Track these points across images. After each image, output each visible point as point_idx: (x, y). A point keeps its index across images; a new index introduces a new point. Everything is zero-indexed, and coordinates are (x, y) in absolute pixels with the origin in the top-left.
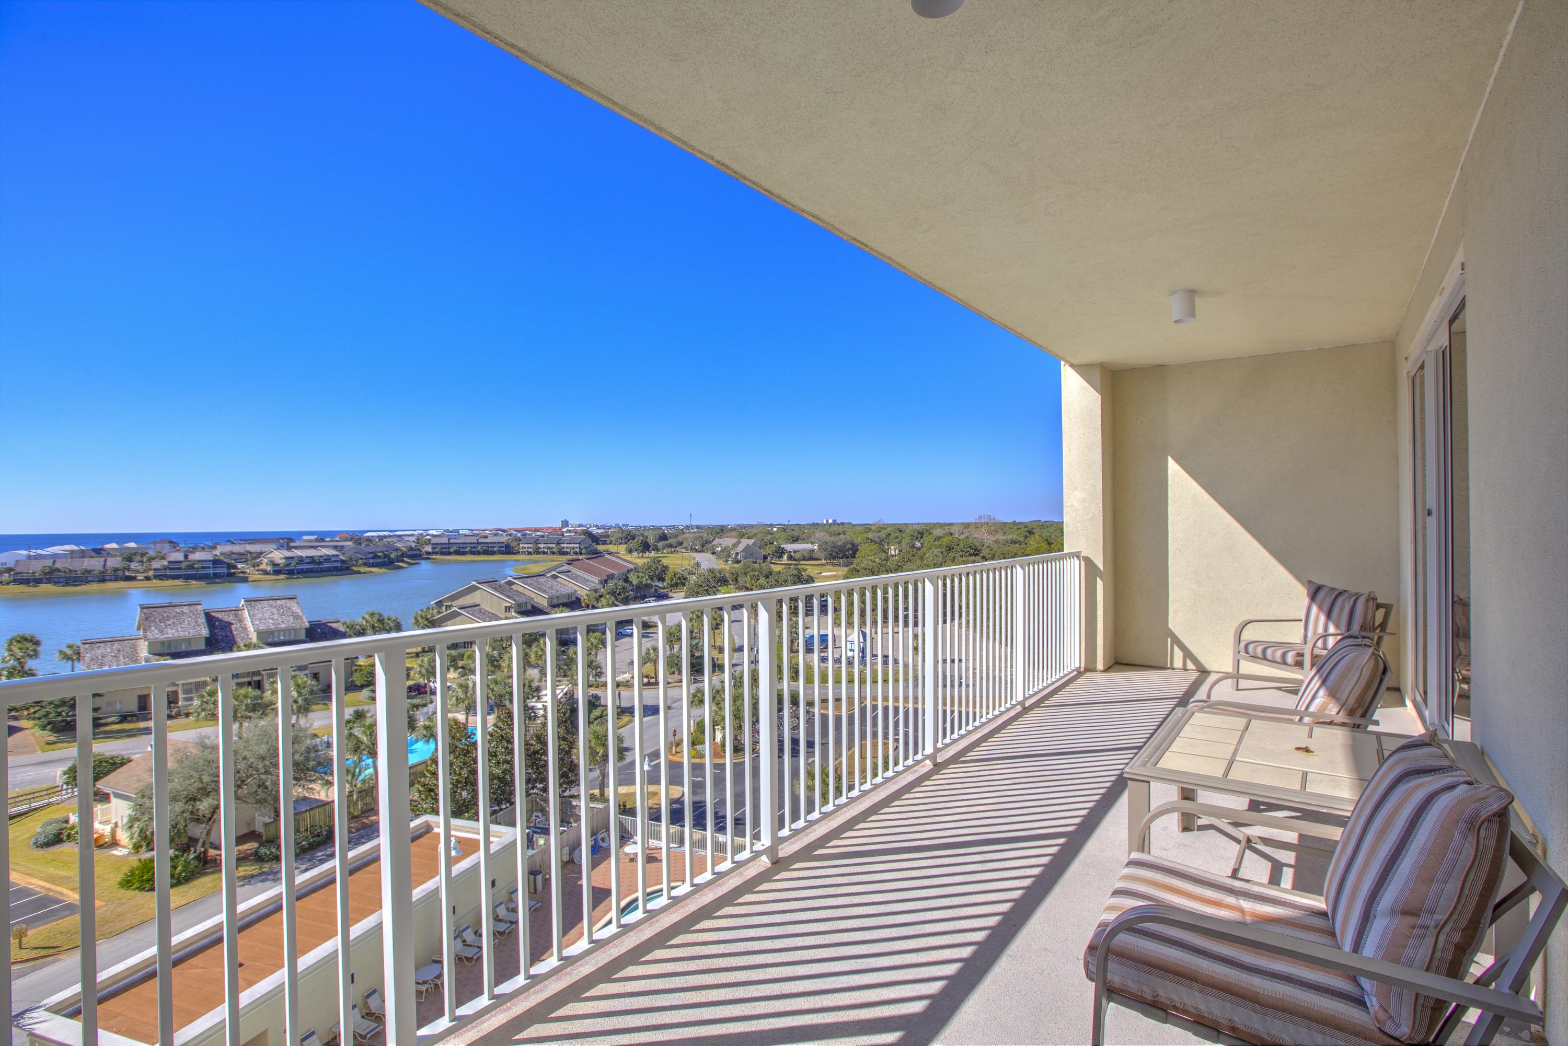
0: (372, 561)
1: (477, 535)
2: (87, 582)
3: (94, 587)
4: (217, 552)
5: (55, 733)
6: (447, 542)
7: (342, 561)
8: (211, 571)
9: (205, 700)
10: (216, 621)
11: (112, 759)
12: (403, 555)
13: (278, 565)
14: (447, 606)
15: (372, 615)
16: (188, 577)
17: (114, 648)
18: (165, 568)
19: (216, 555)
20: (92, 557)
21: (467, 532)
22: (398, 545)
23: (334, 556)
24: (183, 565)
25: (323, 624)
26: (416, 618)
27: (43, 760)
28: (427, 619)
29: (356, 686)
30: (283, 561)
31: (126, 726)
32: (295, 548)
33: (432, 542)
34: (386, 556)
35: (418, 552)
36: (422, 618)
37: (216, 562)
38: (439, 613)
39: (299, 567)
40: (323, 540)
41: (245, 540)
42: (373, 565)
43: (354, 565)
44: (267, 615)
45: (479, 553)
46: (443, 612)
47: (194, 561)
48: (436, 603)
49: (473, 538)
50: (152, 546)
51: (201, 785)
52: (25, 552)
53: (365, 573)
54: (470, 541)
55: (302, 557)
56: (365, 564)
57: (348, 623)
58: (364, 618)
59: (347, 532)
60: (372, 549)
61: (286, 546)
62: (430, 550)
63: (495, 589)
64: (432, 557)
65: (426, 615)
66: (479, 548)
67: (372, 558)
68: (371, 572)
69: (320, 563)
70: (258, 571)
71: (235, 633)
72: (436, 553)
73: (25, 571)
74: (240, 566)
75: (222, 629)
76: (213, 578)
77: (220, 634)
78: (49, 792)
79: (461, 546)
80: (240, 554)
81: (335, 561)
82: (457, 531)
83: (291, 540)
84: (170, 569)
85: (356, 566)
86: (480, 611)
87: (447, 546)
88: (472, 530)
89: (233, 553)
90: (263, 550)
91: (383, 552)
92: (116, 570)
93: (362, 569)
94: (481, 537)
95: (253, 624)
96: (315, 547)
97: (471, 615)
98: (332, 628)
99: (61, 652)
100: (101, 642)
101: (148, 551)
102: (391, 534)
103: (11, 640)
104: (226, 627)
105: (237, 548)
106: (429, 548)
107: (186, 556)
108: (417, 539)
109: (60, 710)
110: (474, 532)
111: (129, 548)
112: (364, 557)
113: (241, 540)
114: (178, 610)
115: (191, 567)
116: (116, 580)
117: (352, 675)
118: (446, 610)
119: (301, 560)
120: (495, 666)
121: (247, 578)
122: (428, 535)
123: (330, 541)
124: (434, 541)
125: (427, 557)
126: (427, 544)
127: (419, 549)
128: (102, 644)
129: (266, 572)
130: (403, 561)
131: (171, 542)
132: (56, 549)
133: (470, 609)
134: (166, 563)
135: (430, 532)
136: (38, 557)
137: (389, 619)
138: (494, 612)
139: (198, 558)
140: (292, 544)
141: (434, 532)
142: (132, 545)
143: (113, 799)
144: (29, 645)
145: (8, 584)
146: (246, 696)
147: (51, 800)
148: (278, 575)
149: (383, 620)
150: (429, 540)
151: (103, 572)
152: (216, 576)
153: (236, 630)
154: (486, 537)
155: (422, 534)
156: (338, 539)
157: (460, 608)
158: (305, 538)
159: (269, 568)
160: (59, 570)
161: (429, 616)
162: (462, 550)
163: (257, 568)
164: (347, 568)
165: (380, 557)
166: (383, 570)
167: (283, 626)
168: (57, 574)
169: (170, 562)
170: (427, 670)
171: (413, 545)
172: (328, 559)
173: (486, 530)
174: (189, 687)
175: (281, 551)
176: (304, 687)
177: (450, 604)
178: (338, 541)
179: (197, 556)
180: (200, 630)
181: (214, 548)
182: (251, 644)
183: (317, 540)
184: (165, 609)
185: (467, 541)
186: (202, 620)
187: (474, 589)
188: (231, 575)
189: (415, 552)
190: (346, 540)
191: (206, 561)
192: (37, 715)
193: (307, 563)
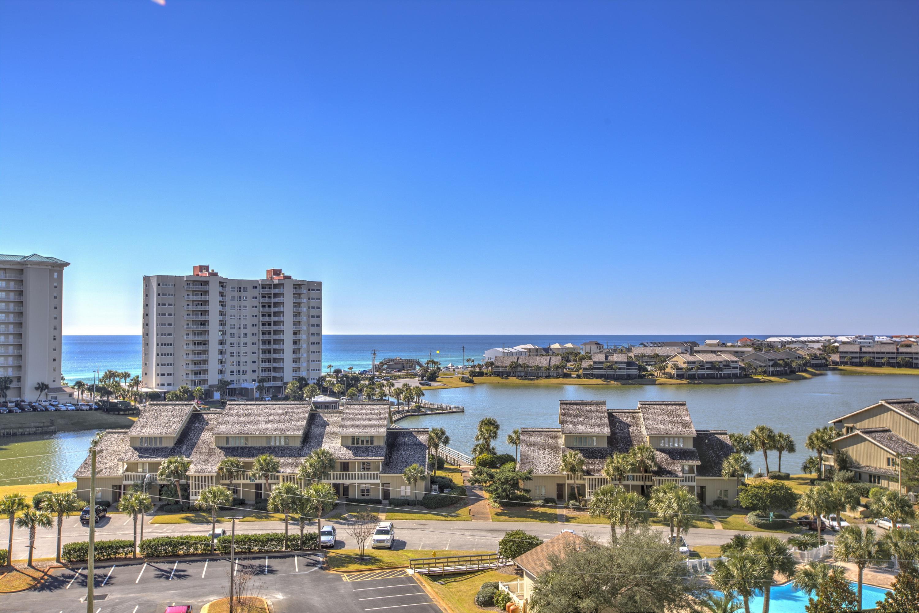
0: (771, 369)
1: (897, 343)
2: (539, 377)
3: (543, 381)
4: (632, 354)
5: (501, 506)
6: (858, 350)
7: (741, 368)
8: (625, 372)
9: (599, 498)
10: (617, 421)
11: (530, 539)
12: (805, 365)
13: (682, 369)
14: (848, 428)
15: (762, 429)
16: (608, 377)
17: (542, 437)
18: (591, 368)
19: (631, 357)
20: (543, 355)
21: (884, 339)
22: (801, 352)
23: (733, 362)
24: (604, 365)
25: (711, 434)
26: (810, 438)
27: (492, 528)
28: (823, 441)
29: (741, 507)
30: (686, 365)
31: (549, 511)
32: (698, 352)
33: (840, 350)
34: (786, 364)
35: (824, 361)
36: (818, 439)
37: (630, 364)
38: (839, 435)
39: (700, 372)
40: (724, 345)
41: (655, 343)
42: (773, 374)
43: (753, 373)
44: (659, 420)
45: (899, 365)
46: (843, 435)
47: (613, 362)
48: (835, 423)
49: (892, 346)
50: (583, 347)
51: (583, 584)
52: (501, 350)
53: (764, 382)
54: (887, 351)
55: (703, 361)
56: (765, 373)
57: (736, 435)
58: (753, 432)
59: (748, 337)
60: (772, 355)
61: (689, 350)
62: (838, 360)
63: (911, 412)
64: (840, 367)
65: (822, 437)
66: (899, 360)
67: (772, 366)
68: (771, 381)
69: (720, 369)
70: (664, 374)
71: (632, 435)
72: (845, 363)
73: (501, 365)
74: (649, 368)
75: (622, 430)
76: (627, 379)
77: (619, 434)
78: (491, 557)
79: (876, 356)
80: (651, 357)
81: (734, 368)
82: (872, 337)
83: (695, 344)
84: (595, 369)
85: (755, 374)
86: (890, 439)
87: (857, 355)
88: (892, 337)
89: (645, 356)
90: (669, 354)
91: (783, 360)
92: (557, 367)
93: (760, 377)
94: (902, 346)
95: (646, 428)
96: (715, 352)
97: (879, 441)
98: (720, 440)
99: (510, 436)
100: (533, 432)
101: (581, 351)
102: (794, 340)
103: (482, 422)
104: (625, 428)
105: (648, 351)
106: (835, 357)
107: (607, 357)
108: (823, 346)
109: (505, 487)
110: (894, 339)
111: (567, 348)
112: (763, 365)
113: (652, 343)
114: (588, 408)
115: (610, 368)
116: (557, 377)
117: (738, 494)
118: (848, 432)
119: (702, 365)
120: (907, 513)
121: (655, 381)
122: (835, 342)
123: (732, 346)
124: (842, 349)
125: (835, 367)
126: (834, 353)
127: (824, 358)
128: (534, 433)
129: (670, 376)
130: (806, 371)
131: (597, 344)
132: (520, 348)
133: (877, 435)
134: (592, 363)
135: (840, 339)
136: (510, 354)
137: (780, 436)
138: (910, 441)
139: (616, 360)
140: (695, 349)
141: (844, 339)
142: (570, 345)
143: (525, 577)
144: (492, 427)
145: (491, 375)
146: (631, 501)
147: (491, 565)
148: (681, 379)
149: (774, 436)
150: (837, 347)
151: (549, 369)
152: (629, 377)
153: (633, 432)
154: (908, 346)
155: (829, 340)
156: (739, 344)
157: (864, 432)
158: (708, 342)
159: (673, 372)
160: (520, 365)
161: (826, 438)
162: (877, 361)
163: (663, 371)
164: (746, 376)
165: (780, 365)
166: (783, 380)
167: (672, 432)
168: (519, 369)
169: (595, 362)
170: (816, 503)
171: (818, 353)
172: (727, 365)
173: (909, 337)
174: (594, 482)
175: (684, 355)
176: (684, 501)
177: (851, 425)
178: (739, 346)
179: (616, 358)
180: (604, 429)
181: (629, 350)
182: (644, 447)
183: (718, 345)
184: (578, 406)
185: (883, 350)
186: (606, 420)
187: (880, 410)
188: (641, 377)
189: (820, 362)
190: (747, 346)
191: (622, 362)
192: (491, 489)
193: (707, 368)
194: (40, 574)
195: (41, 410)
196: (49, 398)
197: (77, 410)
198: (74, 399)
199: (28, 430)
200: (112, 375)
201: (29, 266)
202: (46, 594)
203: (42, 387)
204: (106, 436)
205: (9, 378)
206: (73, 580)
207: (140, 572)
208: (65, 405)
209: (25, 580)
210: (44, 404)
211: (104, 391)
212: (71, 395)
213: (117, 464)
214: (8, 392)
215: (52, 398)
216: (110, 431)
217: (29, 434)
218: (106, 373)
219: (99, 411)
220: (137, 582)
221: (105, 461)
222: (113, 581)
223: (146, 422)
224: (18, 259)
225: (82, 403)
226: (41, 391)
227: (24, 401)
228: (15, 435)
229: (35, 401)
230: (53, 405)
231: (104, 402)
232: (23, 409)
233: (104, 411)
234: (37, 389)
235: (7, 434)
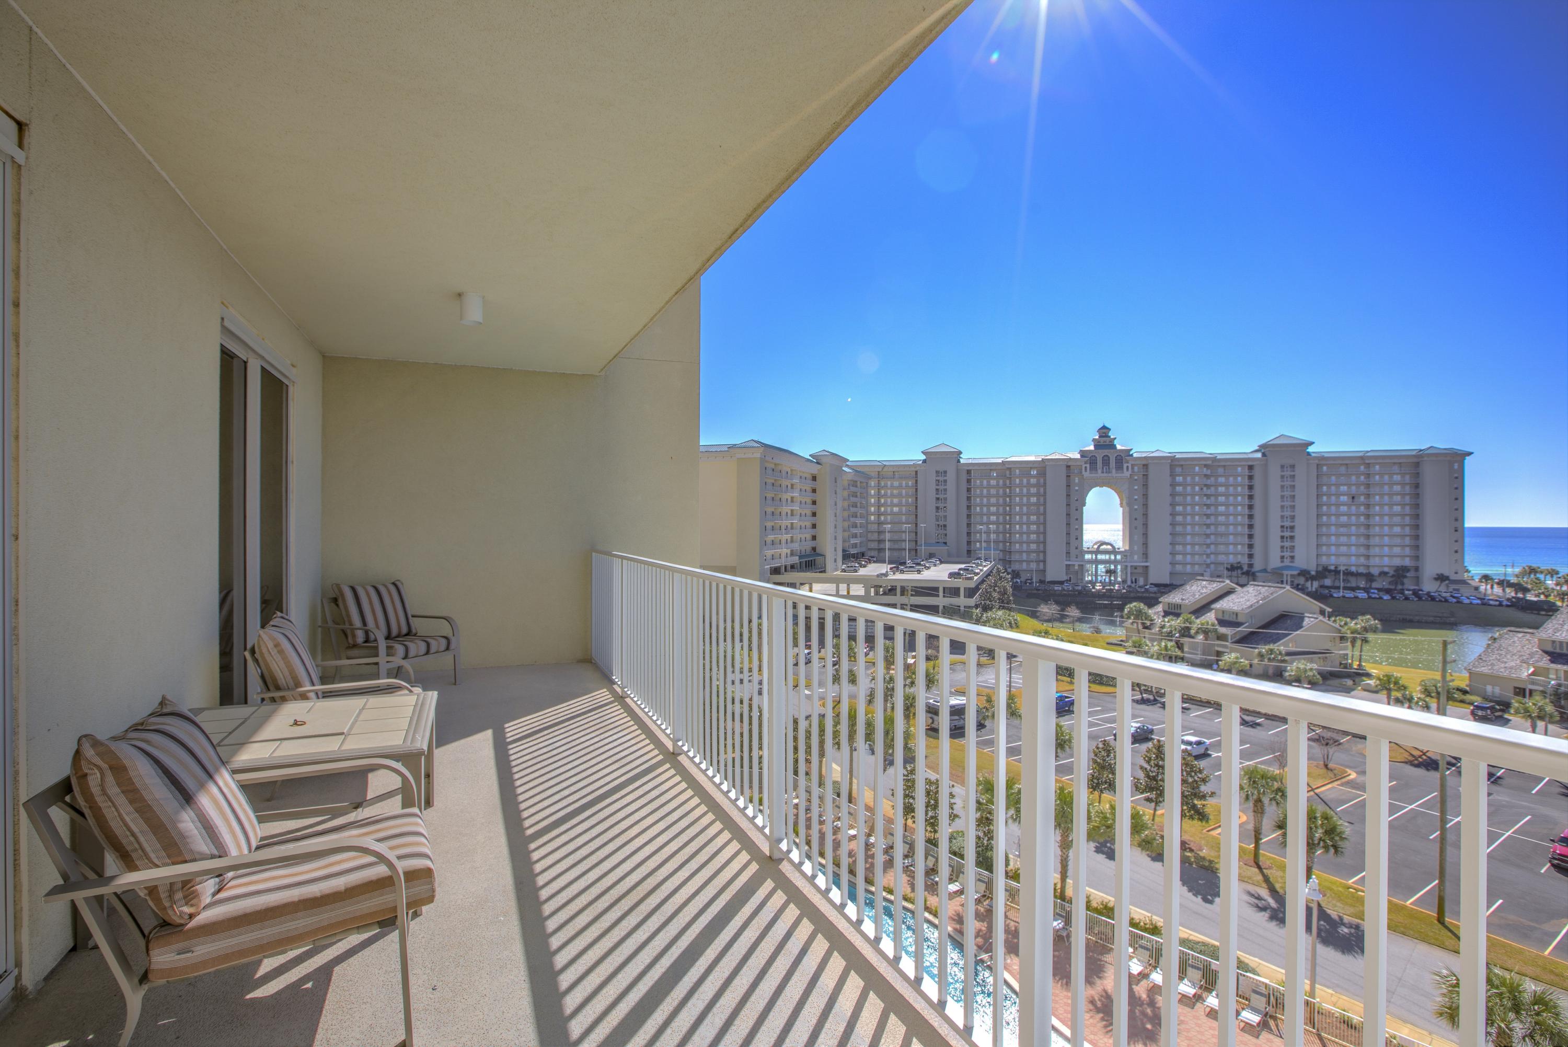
194: (1419, 753)
195: (1440, 601)
196: (1451, 590)
197: (1483, 604)
198: (1480, 592)
199: (1425, 618)
200: (1533, 571)
201: (1425, 459)
202: (1421, 772)
203: (1441, 578)
204: (1507, 634)
205: (1406, 567)
206: (1453, 768)
207: (1539, 784)
208: (1468, 598)
209: (1402, 753)
210: (1444, 595)
211: (1518, 587)
212: (1477, 588)
213: (1521, 666)
214: (1405, 581)
215: (1454, 590)
216: (1513, 629)
217: (1426, 622)
218: (1524, 568)
219: (1511, 608)
220: (1533, 792)
221: (1505, 660)
222: (1500, 781)
223: (1561, 624)
224: (1414, 453)
225: (1491, 598)
226: (1441, 582)
227: (1422, 590)
228: (1411, 621)
229: (1434, 590)
230: (1454, 597)
231: (1518, 598)
232: (1420, 598)
233: (1518, 608)
234: (1436, 579)
235: (1403, 619)
